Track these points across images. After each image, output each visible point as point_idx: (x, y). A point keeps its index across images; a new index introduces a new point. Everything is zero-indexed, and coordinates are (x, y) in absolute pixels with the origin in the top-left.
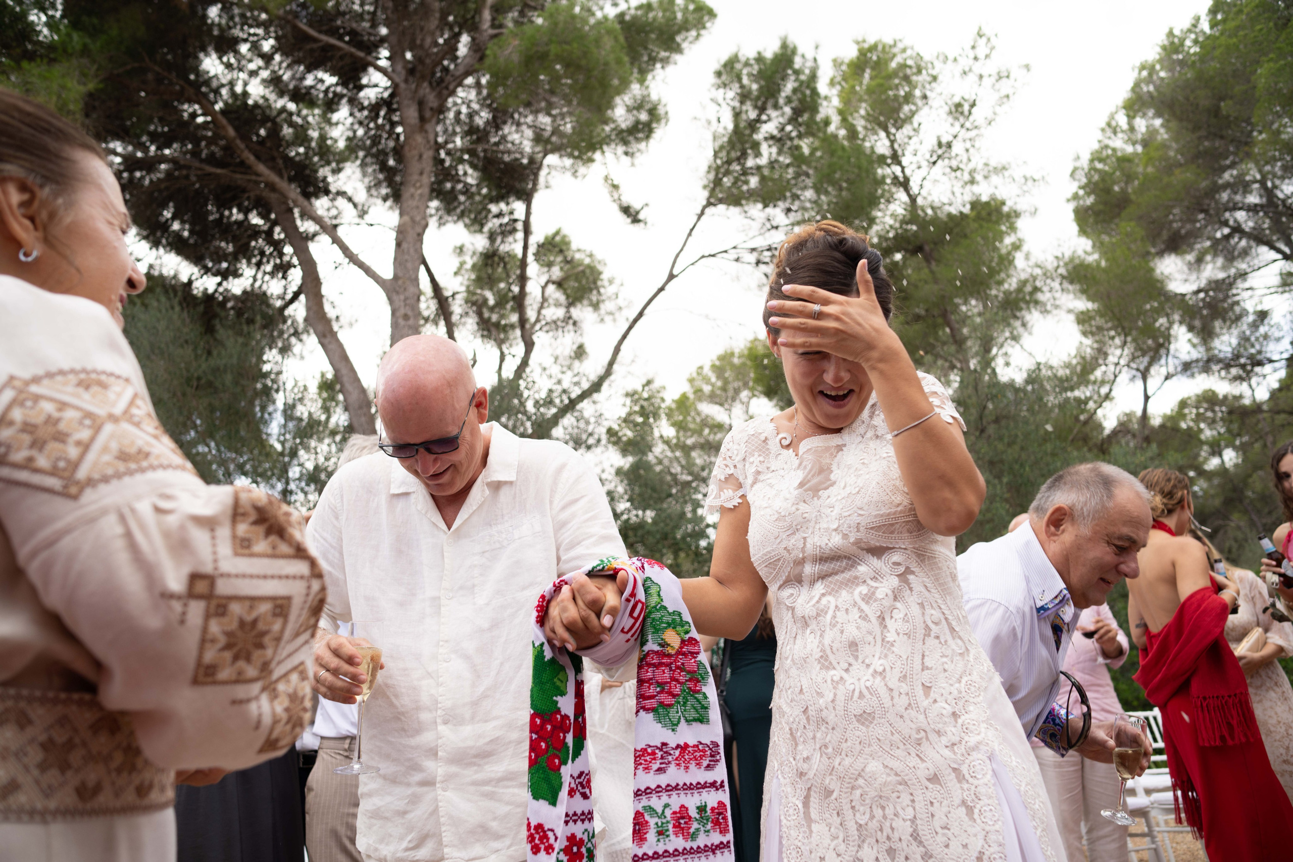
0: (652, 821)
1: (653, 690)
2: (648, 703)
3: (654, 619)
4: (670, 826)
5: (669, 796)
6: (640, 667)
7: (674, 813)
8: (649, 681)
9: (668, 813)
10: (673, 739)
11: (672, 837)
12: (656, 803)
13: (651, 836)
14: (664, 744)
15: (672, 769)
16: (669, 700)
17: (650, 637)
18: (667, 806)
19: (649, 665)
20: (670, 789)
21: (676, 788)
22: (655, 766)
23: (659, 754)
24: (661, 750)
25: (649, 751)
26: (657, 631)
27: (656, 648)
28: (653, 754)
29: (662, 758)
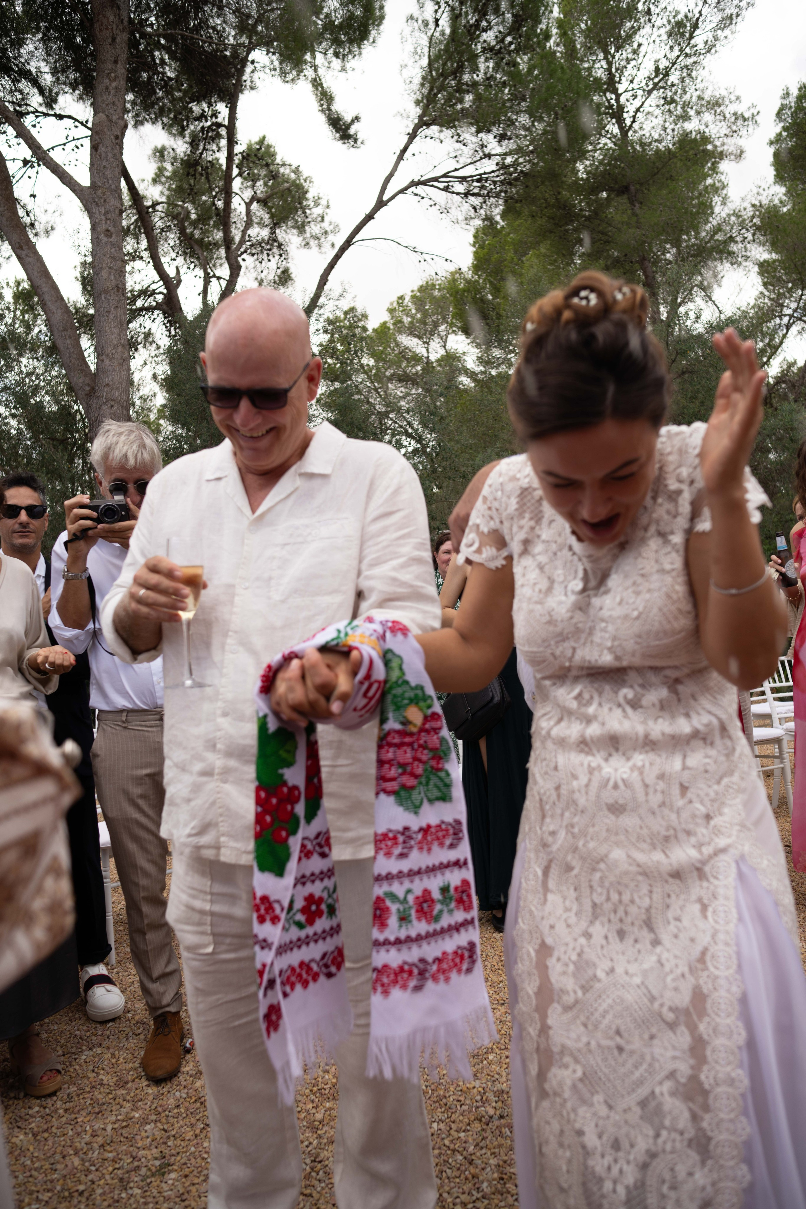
0: (394, 908)
1: (393, 772)
2: (389, 785)
3: (395, 696)
4: (413, 912)
5: (412, 882)
6: (380, 747)
7: (417, 898)
8: (390, 762)
9: (411, 898)
10: (415, 822)
11: (415, 922)
12: (398, 889)
13: (393, 921)
14: (406, 829)
15: (415, 854)
16: (410, 781)
17: (391, 715)
18: (409, 891)
19: (390, 745)
20: (412, 874)
21: (419, 872)
22: (397, 851)
23: (401, 839)
24: (403, 834)
25: (391, 835)
26: (398, 708)
27: (398, 726)
28: (395, 838)
29: (404, 842)
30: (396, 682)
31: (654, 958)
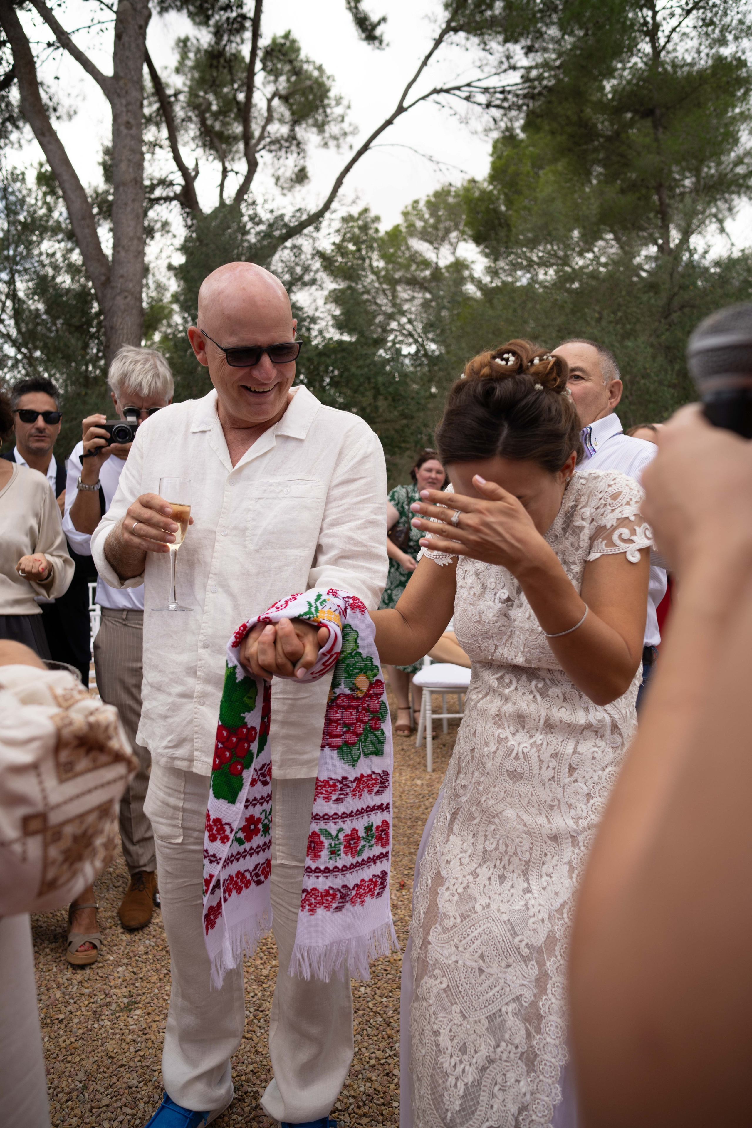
0: (327, 842)
1: (339, 730)
2: (334, 741)
3: (348, 665)
4: (342, 847)
5: (344, 822)
7: (347, 836)
8: (337, 721)
9: (341, 836)
10: (352, 774)
11: (343, 856)
12: (332, 828)
13: (325, 854)
14: (345, 778)
15: (349, 799)
16: (353, 739)
17: (342, 681)
18: (341, 830)
19: (339, 707)
20: (345, 816)
21: (350, 815)
22: (335, 796)
23: (339, 786)
24: (341, 783)
25: (331, 783)
26: (350, 676)
27: (347, 692)
28: (334, 785)
29: (341, 789)
30: (351, 654)
31: (522, 903)
